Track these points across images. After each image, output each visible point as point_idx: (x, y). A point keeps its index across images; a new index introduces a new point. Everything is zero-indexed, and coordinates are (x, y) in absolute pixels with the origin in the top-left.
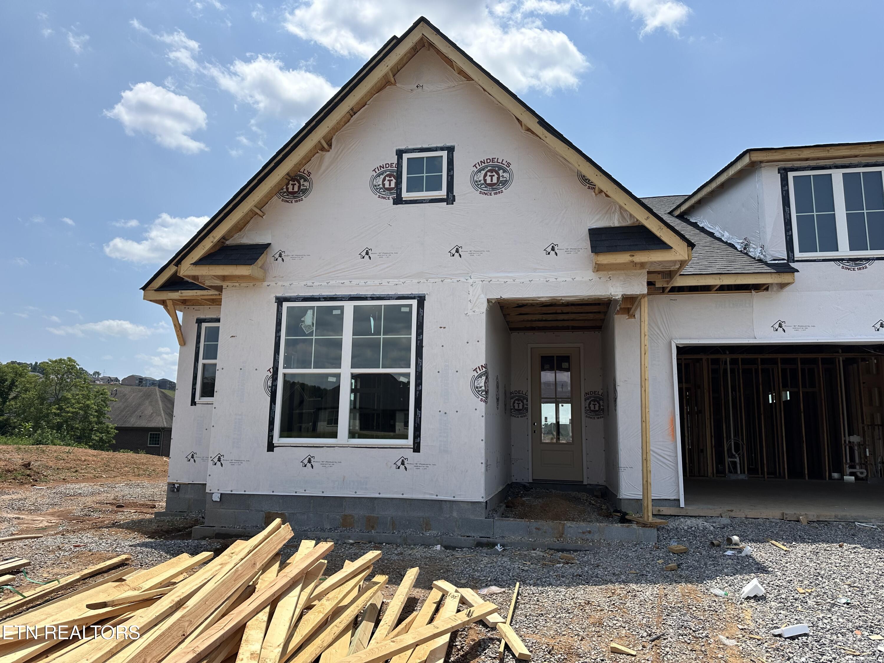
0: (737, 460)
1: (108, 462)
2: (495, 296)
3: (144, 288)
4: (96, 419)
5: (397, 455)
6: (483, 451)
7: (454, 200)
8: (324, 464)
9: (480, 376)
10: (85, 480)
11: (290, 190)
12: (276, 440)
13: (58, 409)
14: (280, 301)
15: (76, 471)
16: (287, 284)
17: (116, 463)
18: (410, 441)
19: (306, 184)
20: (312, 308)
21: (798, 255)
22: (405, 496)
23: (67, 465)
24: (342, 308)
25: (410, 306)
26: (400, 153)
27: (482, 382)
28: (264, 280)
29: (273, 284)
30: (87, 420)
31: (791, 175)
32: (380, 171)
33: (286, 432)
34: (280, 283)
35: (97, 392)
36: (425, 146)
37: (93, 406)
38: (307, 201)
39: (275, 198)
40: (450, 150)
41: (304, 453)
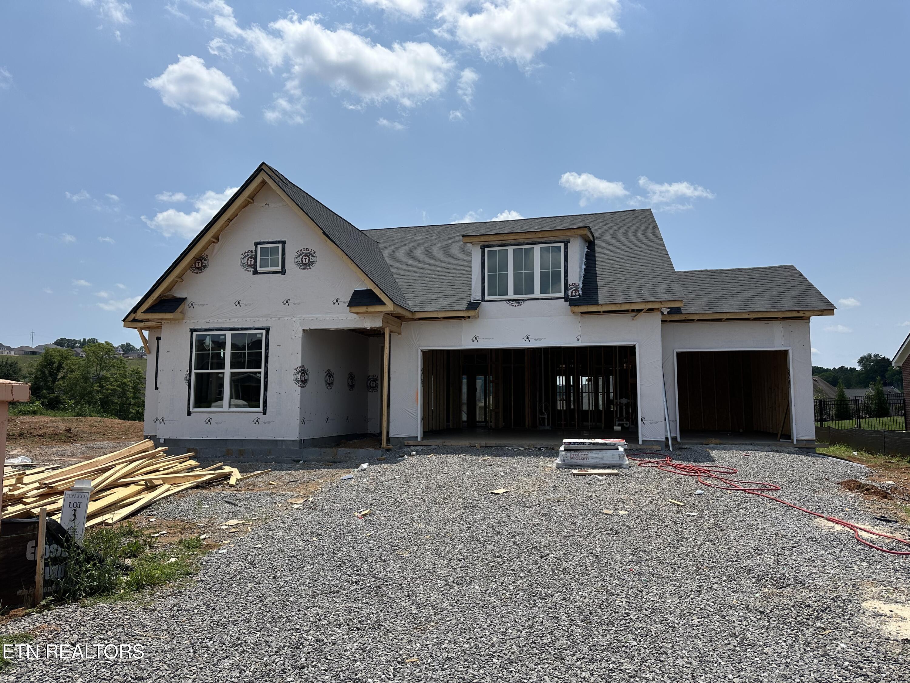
0: (546, 416)
1: (129, 428)
2: (307, 327)
3: (124, 320)
4: (132, 395)
5: (255, 416)
6: (299, 413)
7: (285, 272)
8: (217, 422)
9: (298, 373)
10: (109, 439)
11: (197, 266)
12: (191, 410)
13: (99, 387)
14: (192, 331)
15: (104, 434)
16: (196, 321)
17: (135, 429)
18: (261, 409)
19: (206, 262)
20: (209, 335)
21: (487, 297)
22: (259, 438)
23: (98, 430)
24: (225, 335)
25: (262, 334)
26: (256, 244)
27: (299, 376)
28: (183, 319)
29: (188, 321)
30: (125, 396)
31: (487, 250)
32: (246, 255)
33: (197, 405)
34: (192, 321)
35: (132, 371)
36: (270, 240)
37: (129, 383)
38: (207, 272)
39: (189, 270)
40: (283, 243)
41: (207, 416)
